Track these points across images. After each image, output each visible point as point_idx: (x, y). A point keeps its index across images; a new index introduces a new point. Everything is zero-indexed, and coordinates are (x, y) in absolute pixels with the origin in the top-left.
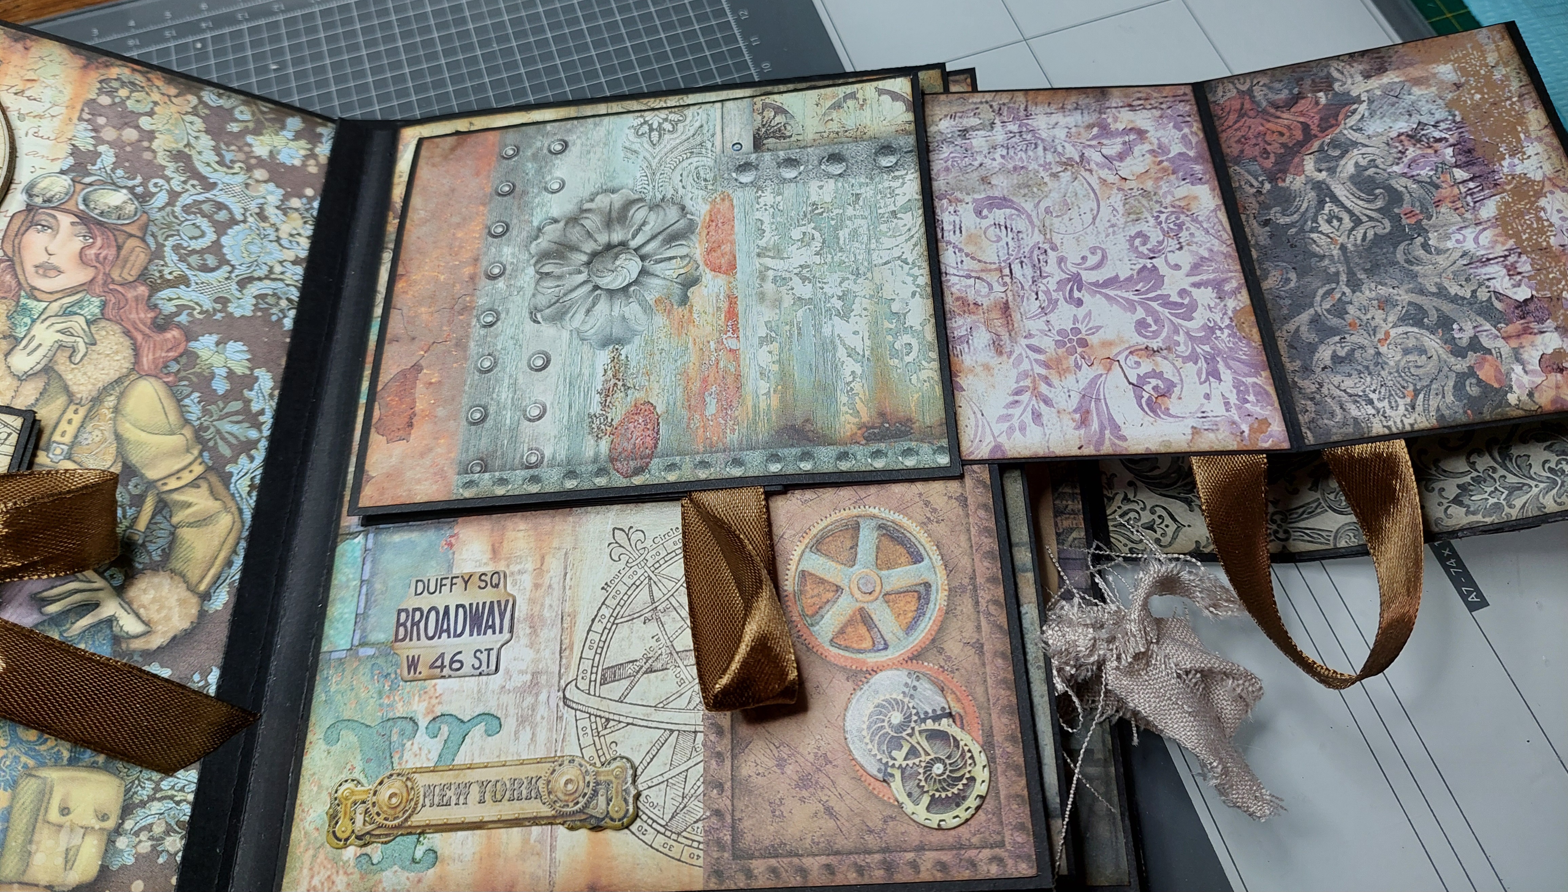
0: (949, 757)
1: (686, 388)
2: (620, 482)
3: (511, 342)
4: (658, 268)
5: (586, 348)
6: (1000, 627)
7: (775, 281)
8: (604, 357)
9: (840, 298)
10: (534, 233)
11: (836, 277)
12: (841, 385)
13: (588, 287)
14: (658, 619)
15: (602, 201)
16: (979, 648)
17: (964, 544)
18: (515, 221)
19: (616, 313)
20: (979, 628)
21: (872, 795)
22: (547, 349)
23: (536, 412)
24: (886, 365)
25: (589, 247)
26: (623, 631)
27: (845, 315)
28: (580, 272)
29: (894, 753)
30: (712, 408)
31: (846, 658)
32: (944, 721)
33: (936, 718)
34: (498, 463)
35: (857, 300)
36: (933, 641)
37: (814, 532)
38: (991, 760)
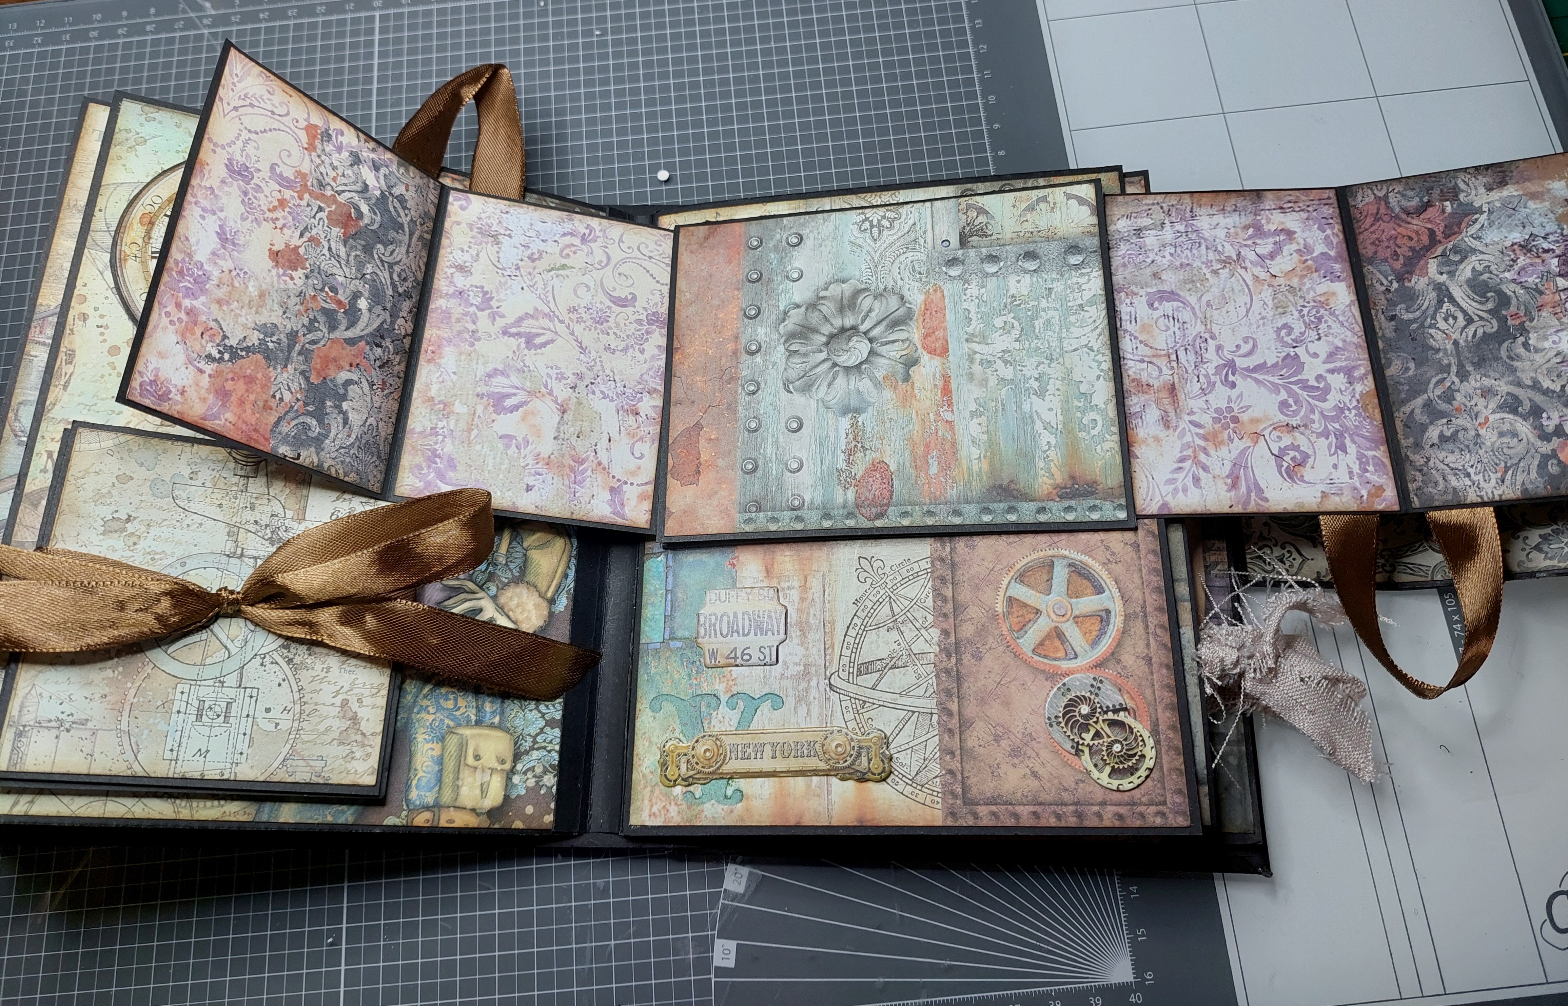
0: (1125, 740)
1: (912, 451)
2: (865, 524)
3: (771, 408)
4: (883, 350)
5: (830, 415)
6: (1165, 645)
7: (981, 363)
8: (845, 423)
9: (1036, 379)
10: (781, 316)
11: (1034, 360)
12: (1038, 453)
13: (828, 364)
14: (898, 629)
15: (835, 290)
16: (1149, 661)
17: (1137, 581)
18: (765, 305)
19: (852, 387)
20: (1148, 645)
21: (1066, 764)
22: (799, 415)
23: (795, 466)
24: (1075, 437)
25: (827, 329)
26: (872, 636)
27: (1041, 394)
28: (821, 351)
29: (1083, 735)
30: (934, 469)
31: (1045, 664)
32: (1122, 713)
33: (1116, 711)
34: (769, 504)
35: (1051, 381)
36: (1113, 654)
37: (1018, 566)
38: (1157, 742)
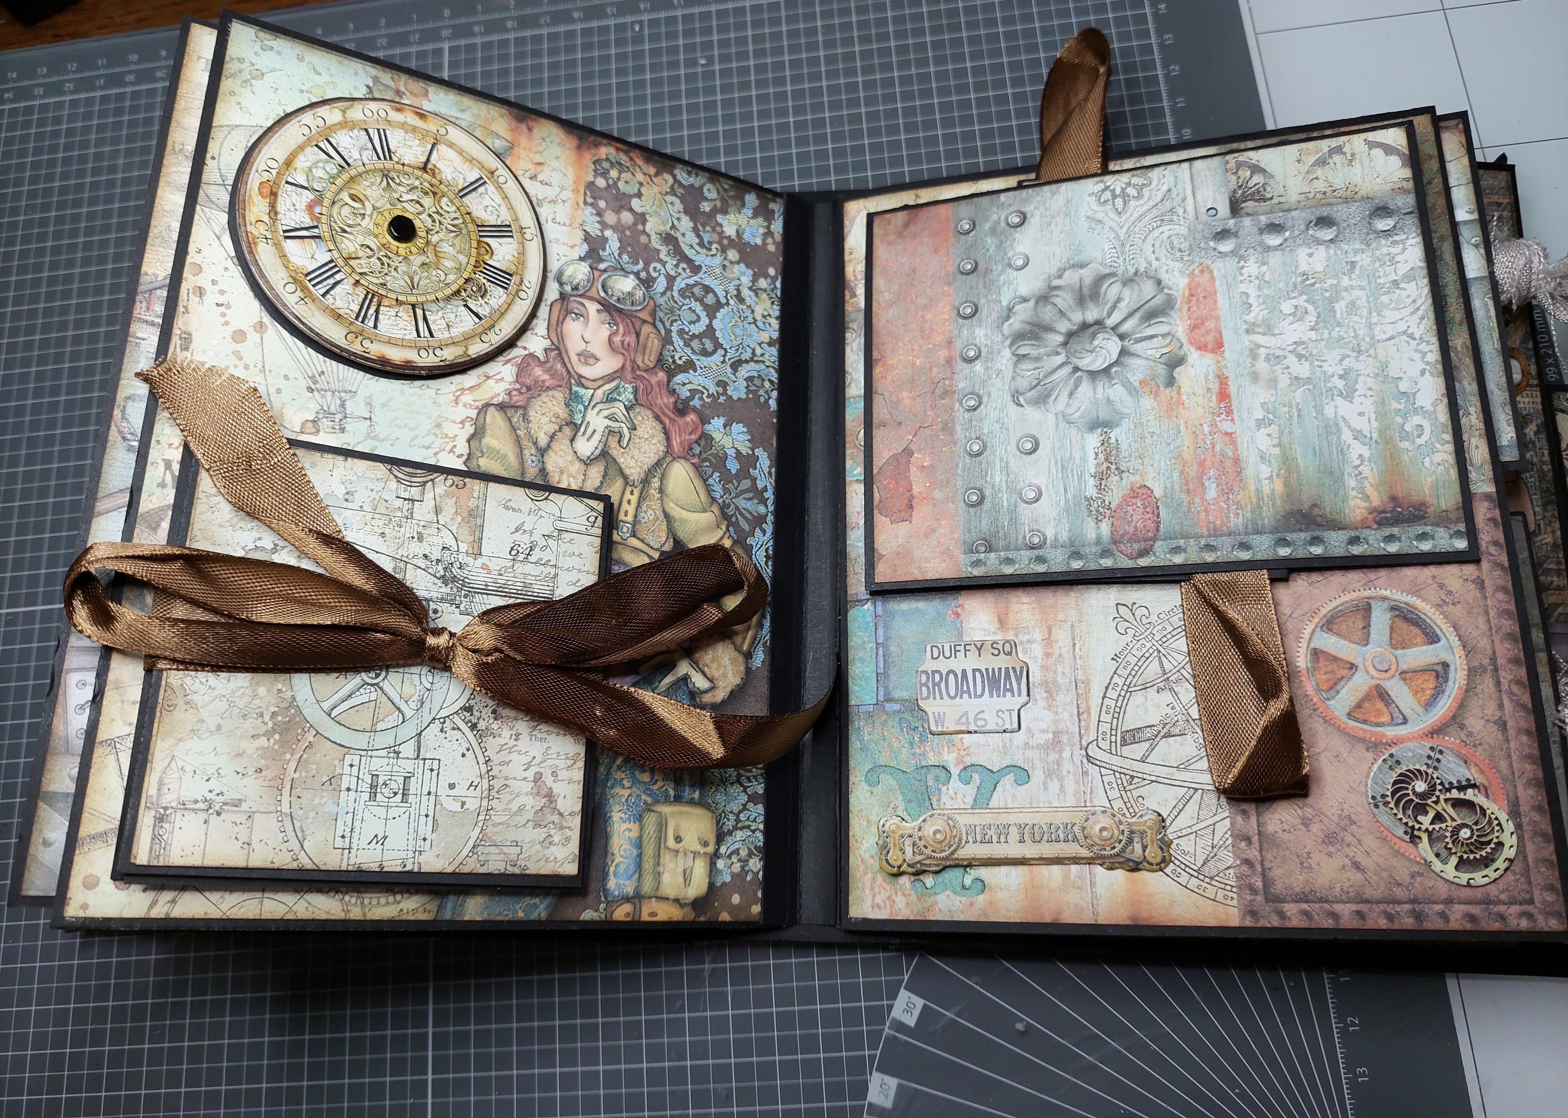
0: (1476, 824)
1: (1182, 472)
2: (1125, 563)
3: (997, 426)
4: (1138, 348)
5: (1073, 431)
6: (1523, 706)
7: (1268, 359)
8: (1093, 440)
9: (1341, 377)
10: (1004, 314)
11: (1336, 354)
12: (1348, 469)
13: (1067, 370)
14: (1171, 689)
15: (1071, 278)
16: (1503, 725)
17: (1484, 627)
18: (983, 301)
19: (1100, 394)
20: (1501, 706)
21: (1397, 853)
22: (1035, 433)
23: (1032, 495)
24: (1396, 447)
25: (1064, 326)
26: (1137, 698)
27: (1349, 394)
28: (1058, 354)
29: (1420, 818)
30: (1212, 493)
31: (1365, 731)
32: (1470, 791)
33: (1461, 788)
34: (1001, 543)
35: (1361, 379)
36: (1454, 717)
37: (1324, 611)
38: (1519, 827)
